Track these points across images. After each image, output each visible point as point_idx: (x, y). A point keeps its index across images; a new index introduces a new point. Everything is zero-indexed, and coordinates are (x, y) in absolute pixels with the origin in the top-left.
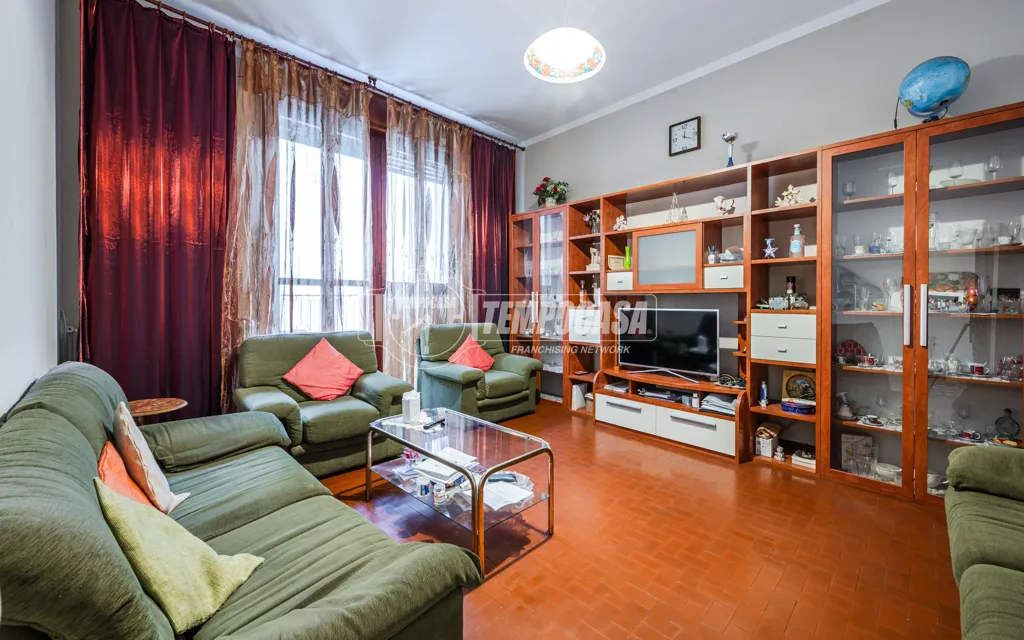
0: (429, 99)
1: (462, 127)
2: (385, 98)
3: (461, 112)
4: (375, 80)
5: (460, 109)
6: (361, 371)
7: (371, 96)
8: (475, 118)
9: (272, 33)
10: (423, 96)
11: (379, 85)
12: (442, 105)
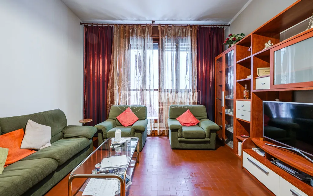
0: (175, 20)
1: (191, 26)
2: (157, 26)
3: (190, 20)
4: (154, 21)
5: (189, 19)
6: (138, 119)
7: (152, 27)
8: (198, 20)
9: (121, 20)
10: (172, 20)
11: (156, 22)
12: (181, 20)
